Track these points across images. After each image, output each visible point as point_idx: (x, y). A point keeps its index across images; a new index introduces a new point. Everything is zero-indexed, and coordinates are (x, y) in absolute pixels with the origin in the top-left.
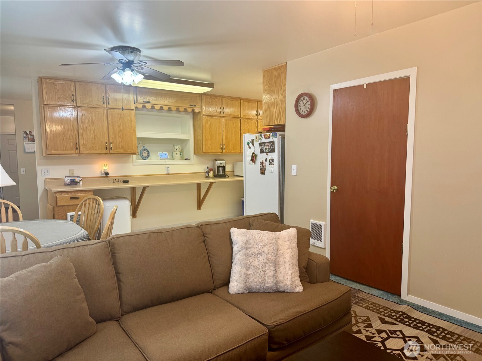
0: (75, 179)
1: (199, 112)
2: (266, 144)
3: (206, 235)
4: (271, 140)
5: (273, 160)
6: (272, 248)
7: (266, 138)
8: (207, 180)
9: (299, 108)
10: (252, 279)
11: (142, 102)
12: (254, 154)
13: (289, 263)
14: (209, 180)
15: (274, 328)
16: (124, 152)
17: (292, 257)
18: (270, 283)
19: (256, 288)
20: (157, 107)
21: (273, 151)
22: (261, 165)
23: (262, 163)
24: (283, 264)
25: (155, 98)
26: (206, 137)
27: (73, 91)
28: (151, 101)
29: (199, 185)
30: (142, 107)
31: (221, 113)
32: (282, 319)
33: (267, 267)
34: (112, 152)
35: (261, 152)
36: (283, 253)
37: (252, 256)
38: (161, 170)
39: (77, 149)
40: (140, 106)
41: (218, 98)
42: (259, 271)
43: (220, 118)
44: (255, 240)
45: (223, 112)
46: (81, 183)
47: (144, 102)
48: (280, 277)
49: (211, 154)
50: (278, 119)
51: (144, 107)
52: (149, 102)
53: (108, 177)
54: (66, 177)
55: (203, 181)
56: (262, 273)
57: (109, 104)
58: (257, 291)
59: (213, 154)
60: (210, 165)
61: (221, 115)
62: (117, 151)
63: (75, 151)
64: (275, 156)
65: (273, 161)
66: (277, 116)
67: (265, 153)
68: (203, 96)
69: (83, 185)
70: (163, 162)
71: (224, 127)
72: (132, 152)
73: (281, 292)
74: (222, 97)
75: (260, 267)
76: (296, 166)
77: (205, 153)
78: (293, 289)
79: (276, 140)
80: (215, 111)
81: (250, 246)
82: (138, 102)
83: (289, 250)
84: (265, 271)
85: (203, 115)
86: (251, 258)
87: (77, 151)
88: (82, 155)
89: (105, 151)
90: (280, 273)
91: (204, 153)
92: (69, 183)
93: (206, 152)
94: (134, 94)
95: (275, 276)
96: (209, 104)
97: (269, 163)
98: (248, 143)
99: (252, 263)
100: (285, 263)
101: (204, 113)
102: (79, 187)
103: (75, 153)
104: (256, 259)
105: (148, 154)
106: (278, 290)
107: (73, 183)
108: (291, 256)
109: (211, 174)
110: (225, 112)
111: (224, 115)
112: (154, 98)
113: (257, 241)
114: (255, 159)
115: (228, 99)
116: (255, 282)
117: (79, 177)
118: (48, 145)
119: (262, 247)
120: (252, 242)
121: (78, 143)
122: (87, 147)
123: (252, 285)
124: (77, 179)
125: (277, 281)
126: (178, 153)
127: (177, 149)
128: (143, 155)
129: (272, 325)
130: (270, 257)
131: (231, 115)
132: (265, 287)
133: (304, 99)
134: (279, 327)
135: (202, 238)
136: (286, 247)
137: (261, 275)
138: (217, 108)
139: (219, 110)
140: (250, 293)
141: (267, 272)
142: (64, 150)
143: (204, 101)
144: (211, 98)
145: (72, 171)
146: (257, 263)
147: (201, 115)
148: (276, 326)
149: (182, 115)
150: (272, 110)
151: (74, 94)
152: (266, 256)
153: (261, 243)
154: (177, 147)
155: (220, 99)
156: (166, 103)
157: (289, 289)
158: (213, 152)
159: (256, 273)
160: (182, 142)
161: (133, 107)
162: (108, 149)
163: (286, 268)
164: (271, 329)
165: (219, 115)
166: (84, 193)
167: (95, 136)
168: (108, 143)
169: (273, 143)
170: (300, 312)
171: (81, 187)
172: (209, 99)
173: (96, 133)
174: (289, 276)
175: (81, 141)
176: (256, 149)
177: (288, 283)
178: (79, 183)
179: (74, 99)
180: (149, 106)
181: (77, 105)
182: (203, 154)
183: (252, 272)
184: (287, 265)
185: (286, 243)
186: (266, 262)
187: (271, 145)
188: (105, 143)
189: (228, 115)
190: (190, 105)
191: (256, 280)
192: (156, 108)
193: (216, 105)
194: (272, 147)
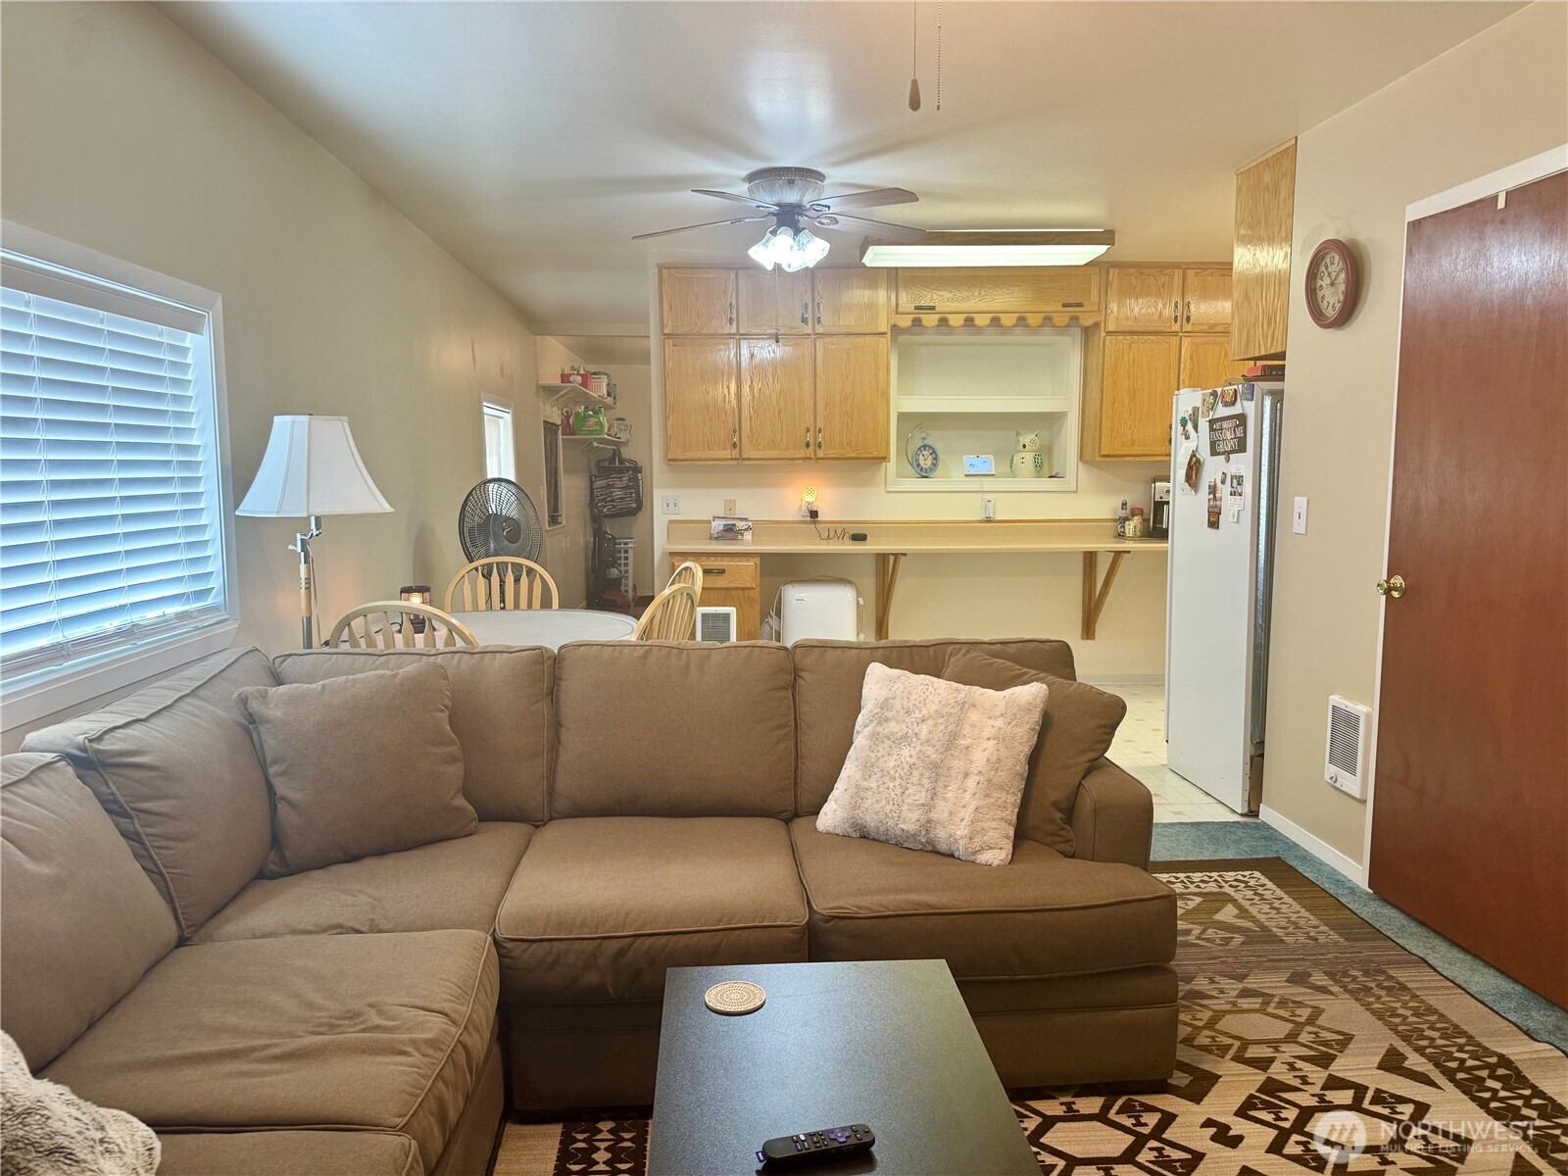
0: (734, 525)
1: (1097, 325)
2: (1225, 424)
3: (802, 674)
4: (1236, 410)
5: (1239, 480)
6: (942, 727)
7: (1226, 404)
8: (1120, 543)
9: (1320, 294)
10: (869, 802)
11: (913, 310)
12: (1194, 459)
13: (977, 778)
14: (1124, 543)
15: (828, 922)
16: (854, 455)
17: (995, 764)
18: (909, 821)
19: (878, 828)
20: (956, 321)
21: (1241, 447)
22: (1211, 496)
23: (1213, 490)
24: (960, 776)
25: (950, 295)
26: (1114, 404)
27: (731, 295)
28: (937, 304)
29: (1090, 558)
30: (909, 323)
31: (1176, 321)
32: (860, 908)
33: (914, 779)
34: (820, 454)
35: (1214, 453)
36: (967, 748)
37: (886, 741)
38: (968, 509)
39: (734, 445)
40: (905, 322)
41: (1167, 271)
42: (891, 785)
43: (1174, 340)
44: (905, 703)
45: (1185, 317)
46: (748, 536)
47: (917, 308)
48: (941, 811)
49: (1131, 459)
50: (1267, 336)
51: (917, 322)
52: (933, 308)
53: (815, 522)
54: (714, 518)
55: (1105, 545)
56: (899, 791)
57: (819, 322)
58: (883, 838)
59: (1138, 459)
60: (1135, 497)
61: (1176, 327)
62: (833, 453)
63: (729, 452)
64: (1242, 464)
65: (1239, 484)
66: (1265, 326)
67: (1223, 453)
68: (1111, 270)
69: (754, 542)
70: (974, 484)
71: (1188, 366)
72: (876, 454)
73: (939, 853)
74: (1184, 267)
75: (897, 775)
76: (1306, 499)
77: (1108, 456)
78: (975, 853)
79: (1249, 408)
80: (1156, 316)
81: (889, 715)
82: (900, 310)
83: (992, 742)
84: (907, 789)
85: (1109, 333)
86: (884, 748)
87: (735, 453)
88: (747, 462)
89: (802, 454)
90: (945, 800)
91: (1103, 456)
92: (718, 533)
93: (1111, 453)
94: (889, 288)
95: (928, 807)
96: (1126, 292)
97: (1230, 489)
98: (1184, 423)
99: (881, 761)
100: (966, 775)
101: (1112, 327)
102: (742, 545)
103: (729, 456)
104: (895, 750)
105: (934, 462)
106: (934, 847)
107: (730, 532)
108: (994, 760)
109: (1131, 527)
110: (1192, 318)
111: (1188, 327)
112: (946, 295)
113: (910, 705)
114: (1196, 474)
115: (1208, 272)
116: (877, 812)
117: (746, 520)
118: (670, 438)
119: (918, 723)
120: (897, 704)
121: (737, 430)
122: (759, 442)
123: (868, 818)
124: (741, 525)
125: (929, 821)
126: (1029, 457)
127: (1024, 446)
128: (918, 465)
129: (823, 912)
130: (929, 751)
131: (1215, 325)
132: (898, 832)
133: (1332, 264)
134: (844, 922)
135: (789, 678)
136: (988, 732)
137: (893, 796)
138: (1164, 306)
139: (1168, 312)
140: (863, 836)
141: (912, 790)
142: (704, 450)
143: (1115, 285)
144: (1142, 273)
145: (730, 504)
146: (892, 764)
147: (1103, 334)
148: (833, 917)
149: (1046, 337)
150: (1254, 305)
151: (734, 303)
152: (919, 748)
153: (917, 712)
154: (1027, 439)
155: (1178, 273)
156: (983, 306)
157: (960, 850)
158: (1139, 453)
159: (881, 790)
160: (1050, 421)
161: (883, 327)
162: (811, 447)
163: (965, 791)
164: (821, 923)
165: (1166, 330)
166: (737, 559)
167: (780, 412)
168: (812, 430)
169: (1242, 419)
170: (930, 906)
171: (747, 543)
172: (1133, 278)
173: (782, 404)
174: (967, 814)
175: (746, 425)
176: (1201, 440)
177: (958, 833)
178: (742, 534)
179: (734, 316)
180: (930, 320)
181: (741, 332)
182: (1101, 459)
183: (874, 785)
184: (971, 783)
185: (990, 722)
186: (914, 764)
187: (1237, 426)
188: (804, 431)
189: (1205, 328)
190: (1064, 305)
191: (877, 807)
192: (951, 323)
193: (1160, 295)
194: (1239, 433)
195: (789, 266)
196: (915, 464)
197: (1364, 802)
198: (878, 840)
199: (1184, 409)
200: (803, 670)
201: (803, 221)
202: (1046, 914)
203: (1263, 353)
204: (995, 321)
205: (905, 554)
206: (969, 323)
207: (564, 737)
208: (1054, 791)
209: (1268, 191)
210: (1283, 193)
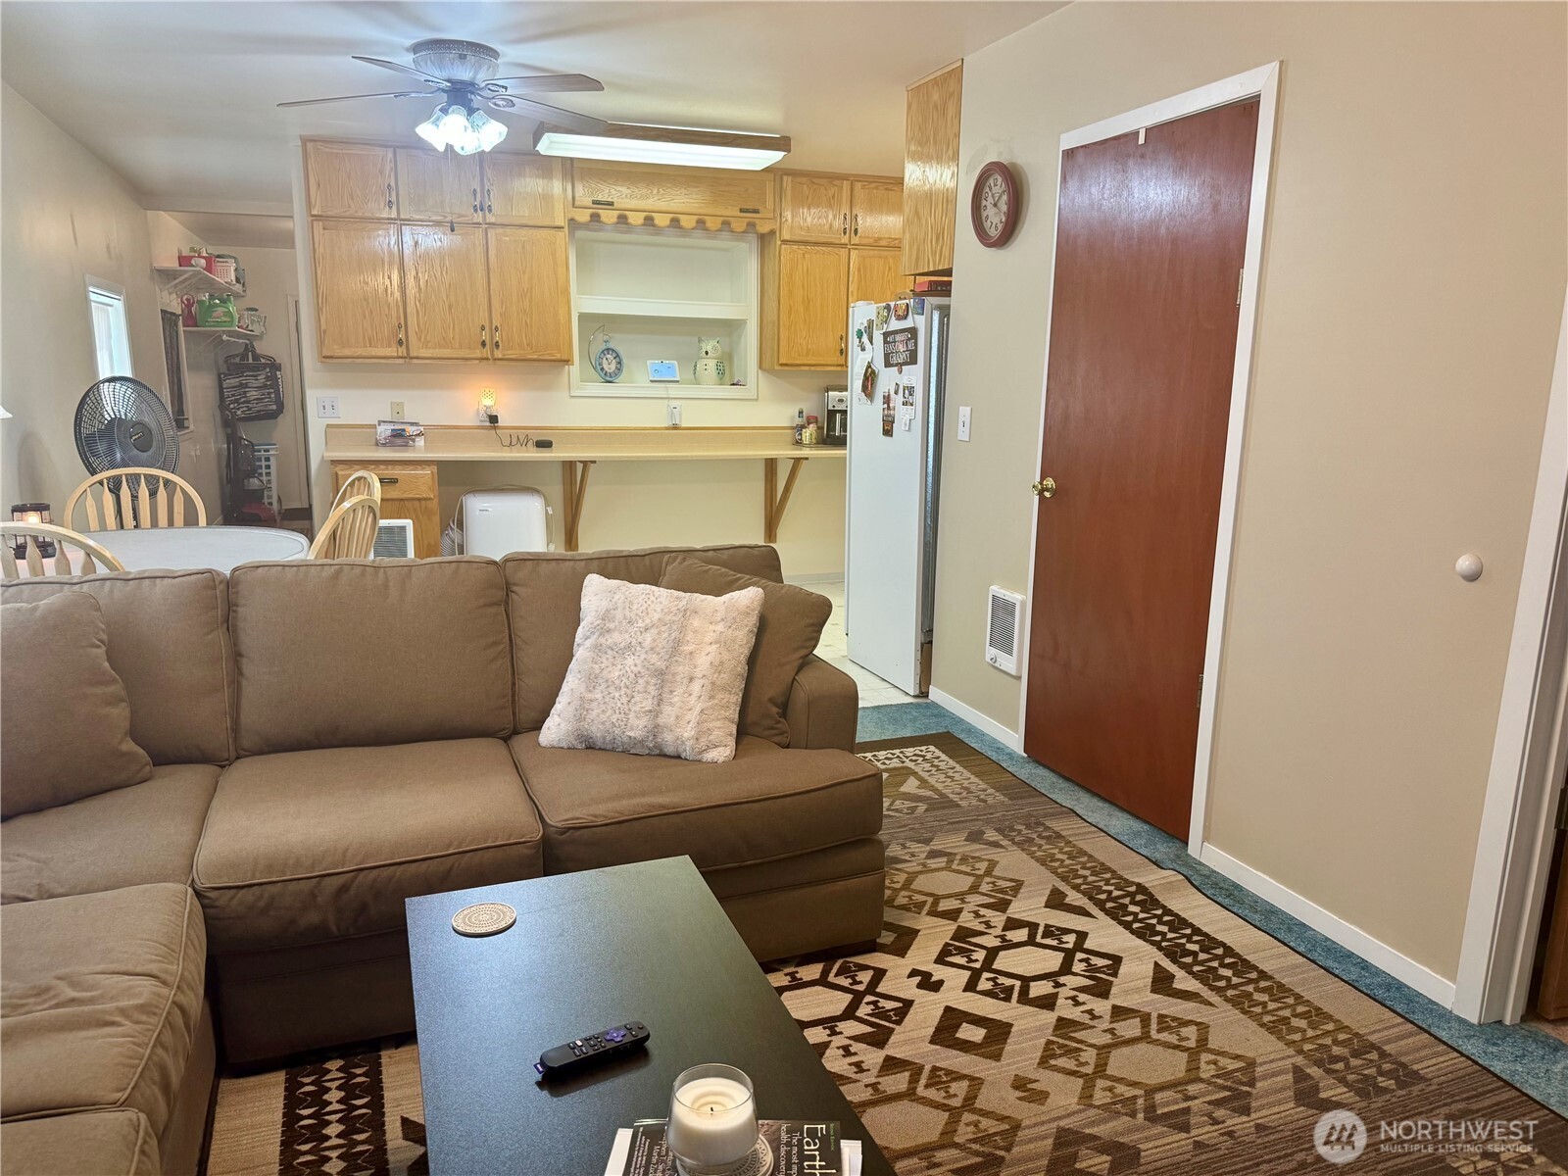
0: (404, 430)
1: (772, 233)
2: (898, 337)
3: (515, 588)
4: (908, 324)
5: (911, 390)
6: (665, 635)
7: (899, 318)
8: (797, 450)
9: (984, 214)
10: (594, 713)
11: (590, 204)
12: (870, 370)
13: (702, 681)
14: (801, 450)
15: (565, 833)
16: (535, 357)
17: (718, 667)
18: (636, 728)
19: (604, 738)
20: (636, 219)
21: (913, 360)
22: (886, 406)
23: (887, 399)
24: (685, 681)
25: (629, 191)
26: (790, 312)
27: (389, 176)
28: (615, 200)
29: (771, 465)
30: (588, 218)
31: (845, 233)
32: (595, 816)
33: (640, 687)
34: (498, 354)
35: (888, 364)
36: (691, 653)
37: (609, 652)
38: (653, 416)
39: (400, 342)
40: (583, 217)
41: (836, 182)
42: (617, 695)
43: (843, 252)
44: (627, 613)
45: (853, 229)
46: (420, 442)
47: (594, 202)
48: (668, 715)
49: (806, 368)
50: (936, 252)
51: (595, 217)
52: (611, 204)
53: (495, 428)
54: (380, 422)
55: (785, 452)
56: (625, 700)
57: (490, 211)
58: (609, 747)
59: (813, 368)
60: (810, 406)
61: (845, 240)
62: (512, 354)
63: (395, 349)
64: (913, 376)
65: (911, 395)
66: (934, 242)
67: (896, 365)
68: (785, 178)
69: (427, 448)
70: (659, 390)
71: (856, 279)
72: (558, 356)
73: (666, 756)
74: (853, 179)
75: (622, 684)
76: (969, 408)
77: (786, 365)
78: (700, 753)
79: (919, 321)
80: (827, 227)
81: (611, 626)
82: (577, 203)
83: (714, 646)
84: (633, 697)
85: (784, 242)
86: (607, 659)
87: (402, 351)
88: (415, 361)
89: (478, 353)
90: (672, 704)
91: (782, 365)
92: (385, 439)
93: (789, 362)
94: (564, 178)
95: (655, 713)
96: (800, 201)
97: (902, 399)
98: (860, 335)
99: (605, 672)
100: (691, 679)
101: (786, 236)
102: (414, 452)
103: (395, 354)
104: (619, 660)
105: (618, 366)
106: (661, 750)
107: (399, 437)
108: (716, 663)
109: (808, 434)
110: (859, 231)
111: (855, 240)
112: (625, 190)
113: (633, 615)
114: (872, 384)
115: (873, 185)
116: (602, 721)
117: (416, 424)
118: (325, 332)
119: (641, 632)
120: (619, 614)
121: (403, 325)
122: (428, 338)
123: (594, 729)
124: (411, 430)
125: (657, 726)
126: (712, 364)
127: (707, 353)
128: (602, 369)
129: (559, 825)
130: (654, 658)
131: (880, 239)
132: (625, 739)
133: (995, 185)
134: (579, 833)
135: (501, 594)
136: (710, 637)
137: (619, 705)
138: (834, 217)
139: (838, 224)
140: (589, 747)
141: (638, 698)
142: (365, 346)
143: (789, 192)
144: (813, 183)
145: (397, 407)
146: (617, 674)
147: (779, 243)
148: (570, 829)
149: (724, 242)
150: (924, 221)
151: (393, 184)
152: (643, 656)
153: (640, 621)
154: (709, 345)
155: (846, 185)
156: (662, 205)
157: (687, 751)
158: (814, 362)
159: (607, 700)
160: (729, 328)
161: (560, 221)
162: (488, 346)
163: (690, 695)
164: (556, 836)
165: (837, 242)
166: (411, 468)
167: (450, 307)
168: (487, 329)
169: (913, 332)
170: (663, 807)
171: (420, 450)
172: (805, 186)
173: (452, 299)
174: (693, 716)
175: (412, 320)
176: (875, 352)
177: (686, 735)
178: (414, 441)
179: (394, 199)
180: (609, 216)
181: (402, 217)
182: (779, 368)
183: (599, 696)
184: (696, 687)
185: (712, 627)
186: (639, 673)
187: (909, 339)
188: (479, 329)
189: (871, 241)
190: (741, 211)
191: (604, 717)
192: (630, 221)
193: (830, 206)
194: (911, 346)
195: (463, 149)
196: (599, 368)
197: (1019, 678)
198: (605, 750)
199: (860, 321)
200: (515, 584)
201: (477, 101)
202: (771, 802)
203: (931, 269)
204: (675, 223)
205: (594, 462)
206: (649, 222)
207: (248, 668)
208: (770, 688)
209: (937, 110)
210: (951, 111)
